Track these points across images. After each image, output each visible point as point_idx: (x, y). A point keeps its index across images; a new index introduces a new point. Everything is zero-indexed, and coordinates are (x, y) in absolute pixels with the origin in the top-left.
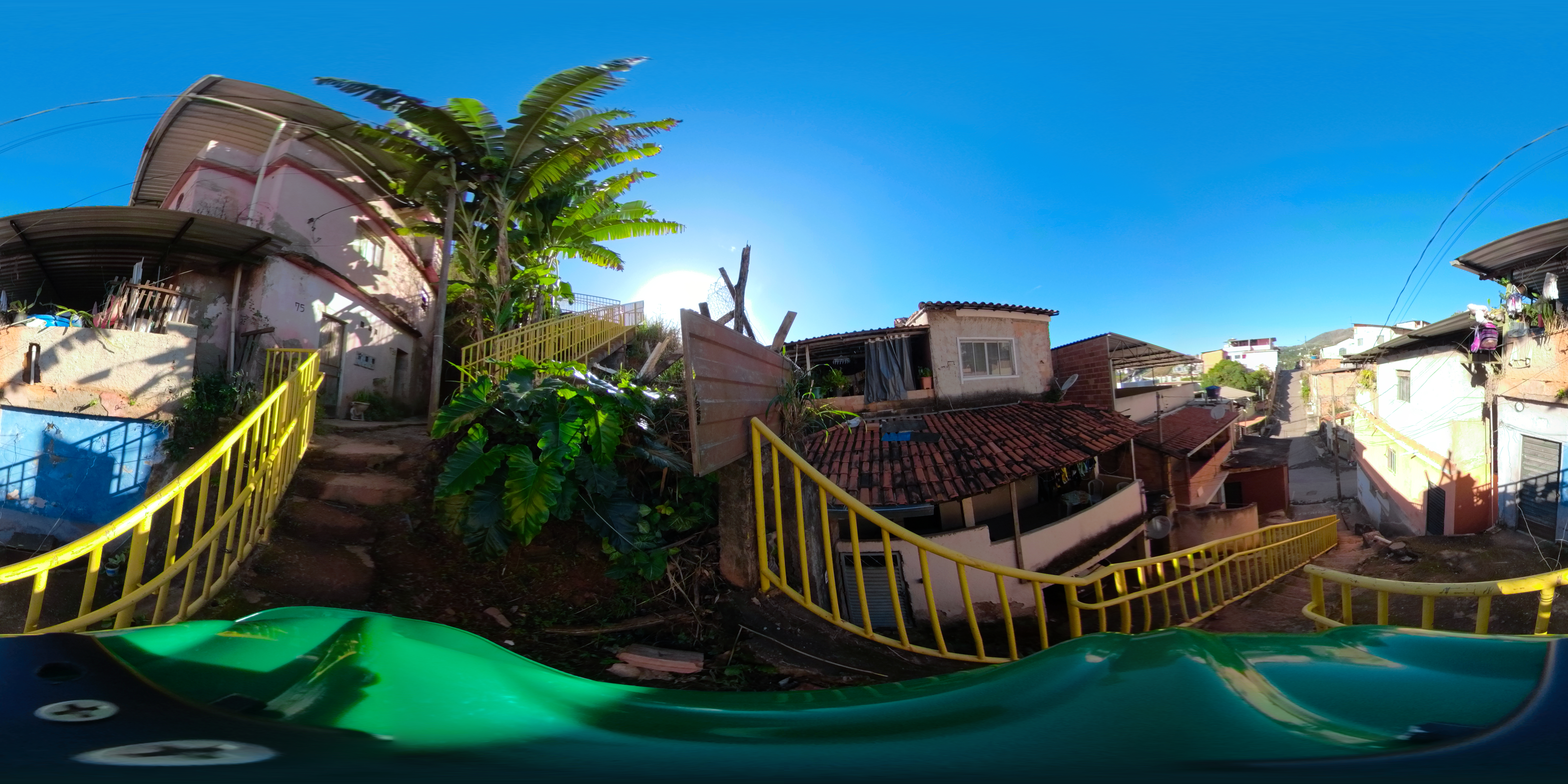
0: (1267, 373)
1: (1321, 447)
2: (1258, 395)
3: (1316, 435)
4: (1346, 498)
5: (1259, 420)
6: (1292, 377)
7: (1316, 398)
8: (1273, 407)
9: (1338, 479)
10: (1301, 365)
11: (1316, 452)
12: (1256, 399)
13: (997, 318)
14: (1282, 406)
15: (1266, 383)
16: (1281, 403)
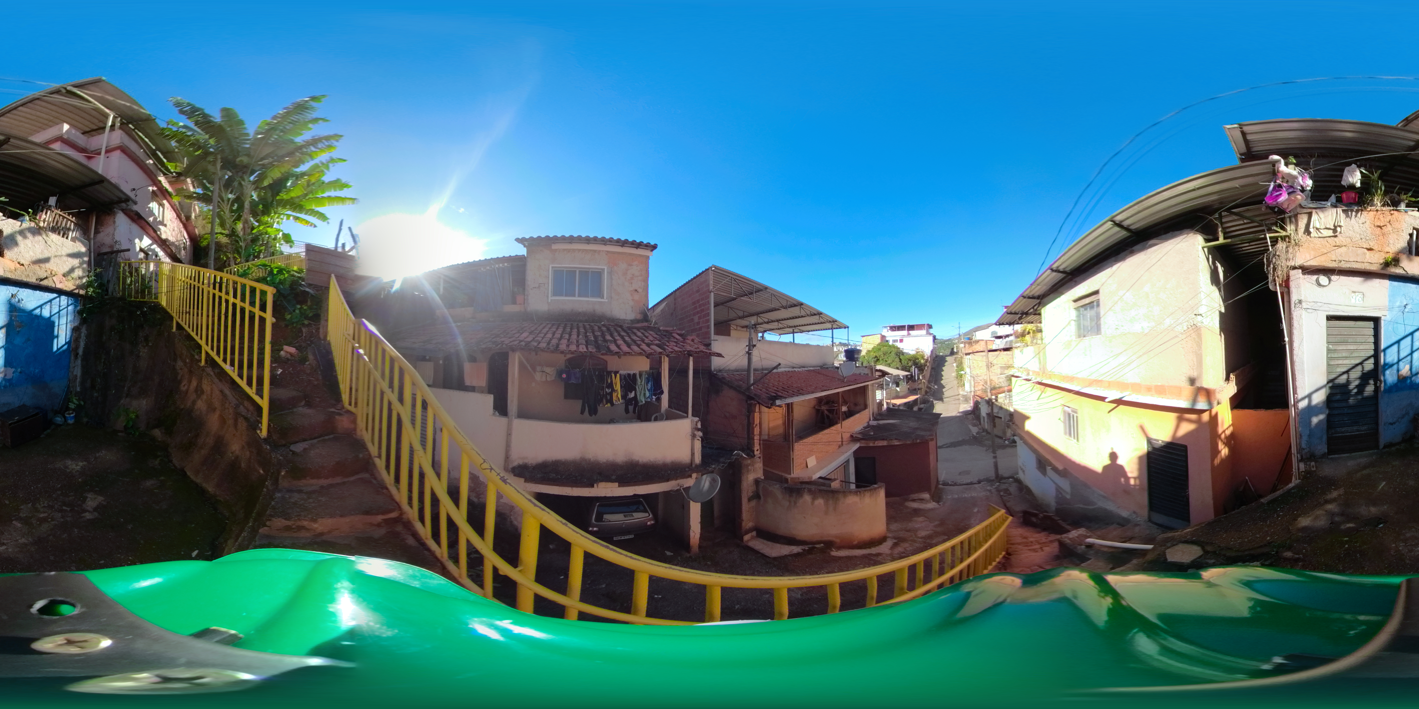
0: (923, 357)
1: (974, 425)
2: (911, 375)
3: (970, 414)
4: (1005, 478)
5: (912, 398)
6: (946, 361)
7: (969, 378)
8: (928, 387)
9: (995, 457)
10: (955, 350)
11: (970, 431)
12: (910, 379)
13: (591, 250)
14: (936, 387)
15: (921, 366)
16: (935, 384)
